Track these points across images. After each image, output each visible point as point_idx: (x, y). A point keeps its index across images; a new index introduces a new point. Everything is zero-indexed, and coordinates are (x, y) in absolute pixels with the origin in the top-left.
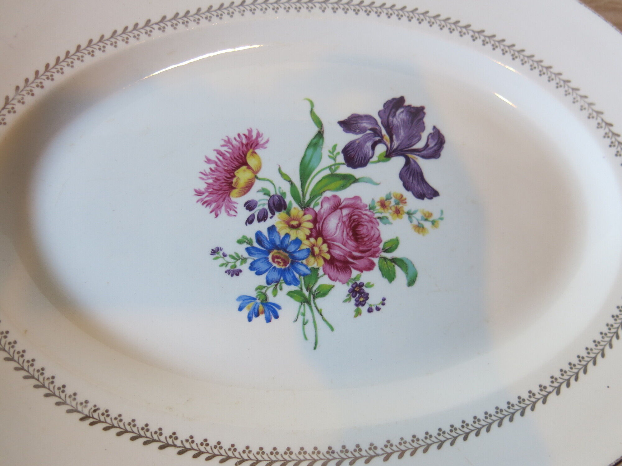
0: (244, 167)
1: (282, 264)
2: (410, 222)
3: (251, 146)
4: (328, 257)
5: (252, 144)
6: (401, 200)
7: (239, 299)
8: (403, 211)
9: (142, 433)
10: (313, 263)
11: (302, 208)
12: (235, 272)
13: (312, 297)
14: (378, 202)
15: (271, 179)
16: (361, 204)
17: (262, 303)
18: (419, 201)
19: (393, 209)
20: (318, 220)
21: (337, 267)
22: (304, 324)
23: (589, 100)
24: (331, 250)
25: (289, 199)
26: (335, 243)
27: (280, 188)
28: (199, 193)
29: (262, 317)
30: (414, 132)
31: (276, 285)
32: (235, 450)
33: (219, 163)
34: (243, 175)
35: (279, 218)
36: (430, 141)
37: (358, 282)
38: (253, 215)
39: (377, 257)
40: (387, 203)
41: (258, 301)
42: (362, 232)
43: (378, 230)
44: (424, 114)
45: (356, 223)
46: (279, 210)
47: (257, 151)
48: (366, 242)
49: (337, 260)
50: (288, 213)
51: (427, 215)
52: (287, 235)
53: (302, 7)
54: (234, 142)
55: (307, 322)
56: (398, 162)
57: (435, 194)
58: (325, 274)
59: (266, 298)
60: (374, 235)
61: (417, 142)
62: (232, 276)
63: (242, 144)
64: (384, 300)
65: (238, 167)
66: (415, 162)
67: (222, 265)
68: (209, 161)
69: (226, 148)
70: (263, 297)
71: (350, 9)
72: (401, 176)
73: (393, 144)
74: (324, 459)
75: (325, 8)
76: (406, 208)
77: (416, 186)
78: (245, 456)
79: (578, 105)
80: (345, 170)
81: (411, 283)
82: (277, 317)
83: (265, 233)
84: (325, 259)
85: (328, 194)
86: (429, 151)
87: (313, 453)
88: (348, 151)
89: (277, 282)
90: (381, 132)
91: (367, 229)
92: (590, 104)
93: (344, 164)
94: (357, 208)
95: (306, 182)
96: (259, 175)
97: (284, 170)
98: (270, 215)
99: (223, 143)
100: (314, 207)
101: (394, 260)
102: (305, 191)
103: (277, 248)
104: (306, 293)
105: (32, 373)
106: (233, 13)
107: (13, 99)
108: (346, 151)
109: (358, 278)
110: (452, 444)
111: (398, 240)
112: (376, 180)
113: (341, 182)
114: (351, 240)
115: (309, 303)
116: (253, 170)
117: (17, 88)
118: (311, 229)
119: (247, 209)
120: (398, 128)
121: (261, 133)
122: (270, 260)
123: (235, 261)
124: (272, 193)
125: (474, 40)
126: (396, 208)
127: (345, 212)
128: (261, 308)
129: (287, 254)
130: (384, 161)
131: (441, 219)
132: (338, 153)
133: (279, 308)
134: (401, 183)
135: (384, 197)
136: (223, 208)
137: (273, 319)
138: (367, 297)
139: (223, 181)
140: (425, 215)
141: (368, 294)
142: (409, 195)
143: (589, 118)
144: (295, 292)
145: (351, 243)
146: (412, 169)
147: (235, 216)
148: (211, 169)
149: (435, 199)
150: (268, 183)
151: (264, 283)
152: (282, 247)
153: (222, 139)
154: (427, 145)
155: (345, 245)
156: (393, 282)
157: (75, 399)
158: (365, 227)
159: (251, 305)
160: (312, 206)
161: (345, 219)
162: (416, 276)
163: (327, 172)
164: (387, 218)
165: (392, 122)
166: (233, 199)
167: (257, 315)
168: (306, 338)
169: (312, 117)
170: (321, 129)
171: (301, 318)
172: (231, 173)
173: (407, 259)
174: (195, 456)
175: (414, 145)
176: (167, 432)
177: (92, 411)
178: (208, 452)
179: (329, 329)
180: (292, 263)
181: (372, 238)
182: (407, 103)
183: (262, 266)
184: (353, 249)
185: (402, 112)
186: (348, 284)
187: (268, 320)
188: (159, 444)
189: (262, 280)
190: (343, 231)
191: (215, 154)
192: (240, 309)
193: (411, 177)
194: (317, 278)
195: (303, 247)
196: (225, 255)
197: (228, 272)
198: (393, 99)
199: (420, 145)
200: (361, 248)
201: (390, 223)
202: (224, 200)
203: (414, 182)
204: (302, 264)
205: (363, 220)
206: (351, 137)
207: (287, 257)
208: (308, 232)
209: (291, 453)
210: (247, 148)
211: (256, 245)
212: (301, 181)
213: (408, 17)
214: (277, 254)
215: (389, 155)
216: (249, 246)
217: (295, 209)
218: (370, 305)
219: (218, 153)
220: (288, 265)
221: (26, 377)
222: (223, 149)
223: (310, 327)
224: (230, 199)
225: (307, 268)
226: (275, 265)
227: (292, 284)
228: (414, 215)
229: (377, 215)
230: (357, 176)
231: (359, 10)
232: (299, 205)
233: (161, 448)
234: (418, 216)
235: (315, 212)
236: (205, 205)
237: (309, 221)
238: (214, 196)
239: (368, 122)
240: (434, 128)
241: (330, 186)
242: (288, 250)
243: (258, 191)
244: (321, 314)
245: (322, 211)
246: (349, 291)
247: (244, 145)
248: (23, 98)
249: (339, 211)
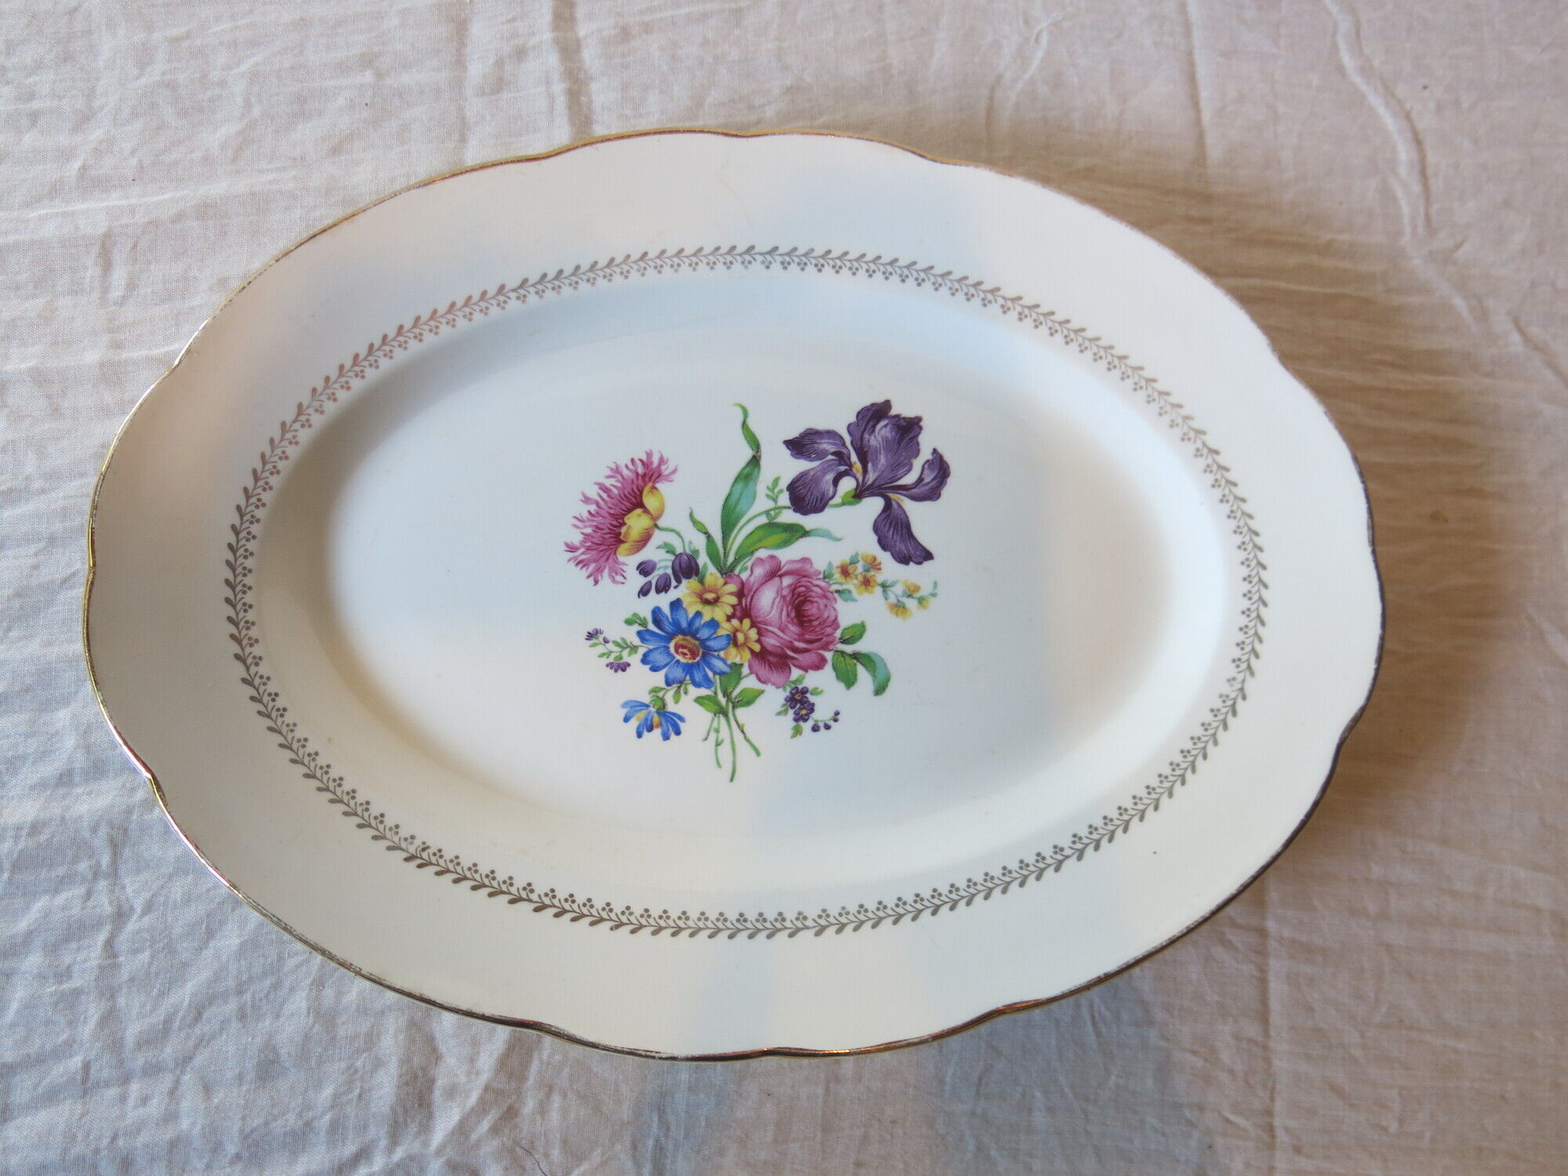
0: (639, 511)
1: (688, 656)
2: (884, 599)
3: (650, 478)
4: (757, 648)
5: (652, 475)
6: (873, 565)
7: (625, 705)
8: (875, 581)
9: (486, 882)
10: (734, 656)
11: (722, 574)
12: (623, 667)
13: (730, 705)
14: (837, 567)
15: (678, 530)
16: (812, 570)
17: (658, 712)
18: (902, 567)
19: (860, 578)
20: (746, 593)
21: (770, 664)
22: (718, 744)
23: (1184, 412)
24: (762, 638)
25: (703, 560)
26: (769, 628)
27: (690, 543)
28: (572, 548)
29: (657, 732)
30: (902, 459)
31: (679, 687)
32: (611, 910)
33: (602, 503)
34: (636, 523)
35: (688, 588)
36: (926, 472)
37: (800, 687)
38: (650, 582)
39: (831, 650)
40: (851, 569)
41: (652, 710)
42: (810, 613)
43: (835, 609)
44: (921, 428)
45: (802, 598)
46: (688, 577)
47: (658, 485)
48: (815, 627)
49: (771, 653)
50: (701, 582)
51: (912, 588)
52: (698, 614)
53: (735, 262)
54: (626, 472)
55: (722, 741)
56: (873, 506)
57: (928, 556)
58: (752, 673)
59: (664, 706)
60: (828, 618)
61: (905, 475)
62: (616, 671)
63: (637, 474)
64: (837, 713)
65: (629, 511)
66: (900, 506)
67: (602, 656)
68: (587, 500)
69: (612, 481)
70: (659, 704)
71: (809, 264)
72: (876, 528)
73: (868, 476)
74: (732, 929)
75: (770, 263)
76: (880, 577)
77: (898, 544)
78: (624, 919)
79: (1166, 419)
80: (790, 517)
81: (880, 690)
82: (678, 732)
83: (666, 610)
84: (752, 652)
85: (763, 553)
86: (924, 488)
87: (718, 920)
88: (797, 487)
89: (681, 682)
90: (849, 458)
91: (818, 608)
92: (1186, 418)
93: (789, 508)
94: (804, 576)
95: (730, 536)
96: (661, 523)
97: (698, 517)
98: (674, 583)
99: (609, 473)
100: (740, 572)
101: (856, 656)
102: (728, 547)
103: (684, 633)
104: (723, 700)
105: (340, 796)
106: (628, 272)
107: (308, 407)
108: (792, 488)
109: (800, 680)
110: (914, 919)
111: (864, 626)
112: (837, 533)
113: (784, 536)
114: (793, 624)
115: (726, 715)
116: (652, 515)
117: (314, 390)
118: (734, 606)
119: (640, 573)
120: (877, 451)
121: (665, 458)
122: (672, 650)
123: (621, 649)
124: (679, 550)
125: (1005, 312)
126: (865, 577)
127: (787, 581)
128: (656, 719)
129: (697, 643)
130: (850, 504)
131: (934, 595)
132: (781, 491)
133: (682, 719)
134: (875, 538)
135: (847, 559)
136: (606, 573)
137: (673, 736)
138: (811, 708)
139: (608, 531)
140: (909, 589)
141: (813, 704)
142: (885, 558)
143: (1183, 439)
144: (707, 697)
145: (794, 629)
146: (894, 517)
147: (623, 583)
148: (589, 512)
149: (927, 564)
150: (674, 535)
151: (663, 684)
152: (690, 631)
153: (608, 467)
154: (920, 479)
155: (783, 631)
156: (852, 689)
157: (397, 833)
158: (815, 604)
159: (642, 714)
160: (737, 571)
161: (785, 592)
162: (889, 680)
163: (764, 520)
164: (850, 592)
165: (869, 441)
166: (621, 558)
167: (650, 729)
168: (719, 765)
169: (743, 433)
170: (757, 452)
171: (713, 735)
172: (619, 520)
173: (876, 654)
174: (557, 915)
175: (899, 479)
176: (520, 883)
177: (420, 849)
178: (574, 912)
179: (754, 754)
180: (704, 655)
181: (825, 621)
182: (893, 412)
183: (659, 658)
184: (796, 637)
185: (886, 426)
186: (785, 689)
187: (666, 737)
188: (508, 897)
189: (658, 679)
190: (782, 610)
191: (596, 489)
192: (626, 719)
193: (892, 530)
194: (739, 678)
195: (721, 632)
196: (606, 641)
197: (610, 665)
198: (873, 405)
199: (909, 479)
200: (807, 637)
201: (854, 600)
202: (607, 559)
203: (895, 537)
204: (719, 657)
205: (813, 594)
206: (803, 465)
207: (696, 646)
208: (729, 611)
209: (687, 918)
210: (644, 481)
211: (652, 627)
212: (723, 532)
213: (901, 276)
214: (682, 642)
215: (859, 494)
216: (641, 628)
217: (712, 575)
218: (816, 721)
219: (600, 488)
220: (698, 659)
221: (332, 801)
222: (608, 483)
223: (725, 750)
224: (617, 559)
225: (725, 663)
226: (678, 657)
227: (703, 686)
228: (892, 589)
229: (834, 587)
230: (808, 528)
231: (823, 266)
232: (718, 569)
233: (512, 902)
234: (898, 589)
235: (742, 580)
236: (581, 565)
237: (732, 594)
238: (593, 552)
239: (831, 441)
240: (935, 451)
241: (765, 542)
242: (698, 636)
243: (658, 547)
244: (743, 732)
245: (752, 579)
246: (786, 700)
247: (640, 477)
248: (321, 406)
249: (777, 579)
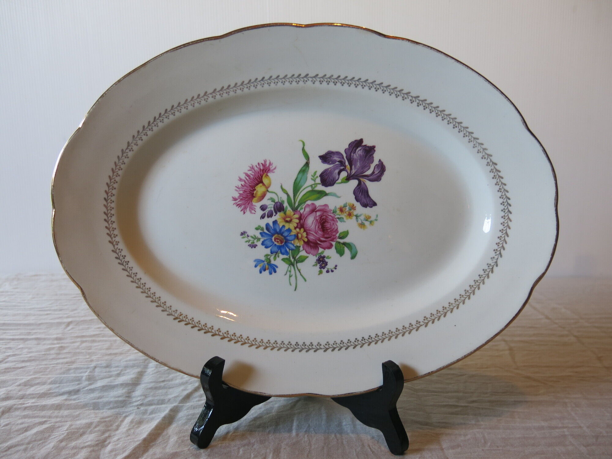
0: (261, 184)
1: (279, 243)
2: (356, 221)
3: (265, 171)
4: (306, 240)
5: (266, 170)
6: (353, 207)
7: (255, 261)
8: (353, 214)
9: (203, 328)
10: (297, 243)
11: (293, 211)
12: (254, 246)
13: (295, 262)
14: (338, 208)
15: (276, 192)
16: (328, 209)
17: (268, 264)
18: (364, 208)
19: (347, 213)
20: (302, 217)
21: (311, 246)
22: (290, 276)
23: (484, 147)
24: (308, 236)
25: (286, 205)
26: (311, 232)
27: (281, 198)
28: (235, 199)
29: (267, 271)
30: (366, 164)
31: (276, 255)
32: (249, 340)
33: (246, 181)
34: (260, 189)
35: (280, 216)
36: (376, 169)
37: (322, 255)
38: (265, 214)
39: (334, 241)
40: (344, 209)
41: (266, 263)
42: (327, 226)
43: (337, 225)
44: (375, 151)
45: (324, 221)
46: (280, 211)
47: (269, 174)
48: (329, 232)
49: (311, 242)
50: (285, 213)
51: (367, 217)
52: (284, 226)
53: (300, 81)
54: (256, 169)
55: (292, 275)
56: (354, 183)
57: (375, 204)
58: (303, 250)
59: (270, 261)
60: (334, 228)
61: (368, 170)
62: (252, 248)
63: (260, 169)
64: (336, 266)
65: (257, 184)
66: (364, 183)
67: (246, 242)
68: (241, 180)
69: (250, 172)
70: (268, 260)
71: (331, 82)
72: (355, 193)
73: (352, 171)
74: (293, 348)
75: (315, 81)
76: (355, 213)
77: (363, 199)
78: (254, 343)
79: (476, 149)
80: (320, 188)
81: (353, 257)
82: (275, 272)
83: (271, 224)
84: (304, 241)
85: (309, 202)
86: (374, 176)
87: (288, 344)
88: (323, 176)
89: (277, 253)
90: (345, 163)
91: (330, 225)
92: (484, 149)
93: (320, 184)
94: (325, 212)
95: (296, 195)
96: (269, 189)
97: (284, 187)
98: (274, 214)
99: (249, 169)
100: (300, 210)
101: (344, 244)
102: (296, 200)
103: (278, 233)
104: (292, 260)
105: (150, 295)
106: (257, 85)
107: (132, 143)
109: (322, 253)
110: (361, 347)
111: (348, 232)
112: (339, 195)
113: (318, 195)
114: (320, 231)
115: (293, 265)
116: (266, 186)
117: (134, 136)
118: (297, 223)
119: (261, 209)
120: (356, 161)
121: (271, 163)
122: (273, 240)
123: (254, 239)
124: (276, 201)
125: (412, 103)
126: (349, 212)
127: (318, 214)
128: (267, 266)
129: (283, 237)
130: (345, 182)
131: (376, 220)
132: (317, 177)
133: (277, 267)
134: (354, 197)
135: (342, 205)
136: (248, 209)
137: (273, 273)
138: (326, 264)
139: (249, 192)
140: (366, 218)
141: (327, 262)
142: (358, 205)
143: (482, 158)
144: (286, 259)
145: (320, 233)
146: (362, 188)
147: (255, 213)
148: (242, 185)
149: (374, 208)
150: (274, 194)
151: (269, 253)
152: (281, 233)
153: (249, 166)
154: (373, 172)
155: (316, 234)
156: (342, 256)
157: (171, 309)
158: (329, 223)
159: (262, 264)
161: (317, 218)
162: (357, 254)
163: (310, 189)
164: (343, 218)
165: (353, 156)
166: (254, 204)
167: (265, 270)
168: (291, 285)
169: (303, 153)
170: (308, 161)
171: (288, 273)
172: (253, 188)
173: (352, 243)
174: (229, 341)
175: (365, 172)
176: (216, 328)
177: (179, 315)
178: (235, 340)
179: (304, 280)
180: (286, 242)
181: (333, 230)
182: (364, 144)
183: (268, 243)
184: (321, 236)
185: (360, 150)
186: (316, 256)
187: (271, 273)
188: (211, 334)
189: (268, 251)
190: (316, 225)
191: (244, 175)
192: (256, 266)
193: (361, 193)
194: (299, 251)
195: (292, 233)
196: (248, 236)
197: (250, 245)
198: (356, 141)
199: (369, 172)
200: (325, 236)
201: (344, 222)
202: (249, 204)
203: (362, 196)
204: (291, 243)
205: (328, 219)
206: (326, 166)
207: (282, 239)
208: (295, 225)
209: (277, 343)
210: (263, 172)
211: (265, 231)
212: (294, 194)
213: (369, 87)
214: (278, 237)
215: (348, 179)
216: (262, 231)
217: (289, 211)
218: (328, 269)
219: (246, 175)
220: (283, 244)
221: (147, 297)
222: (249, 173)
223: (293, 279)
224: (252, 203)
225: (294, 245)
226: (276, 243)
227: (285, 254)
228: (359, 217)
229: (337, 216)
230: (327, 192)
231: (337, 82)
232: (291, 208)
233: (213, 335)
234: (362, 218)
235: (301, 213)
236: (238, 206)
237: (297, 218)
238: (243, 201)
239: (338, 156)
240: (380, 160)
241: (310, 198)
242: (283, 235)
243: (268, 199)
244: (300, 272)
245: (305, 213)
246: (316, 260)
247: (261, 171)
248: (137, 142)
249: (314, 213)
